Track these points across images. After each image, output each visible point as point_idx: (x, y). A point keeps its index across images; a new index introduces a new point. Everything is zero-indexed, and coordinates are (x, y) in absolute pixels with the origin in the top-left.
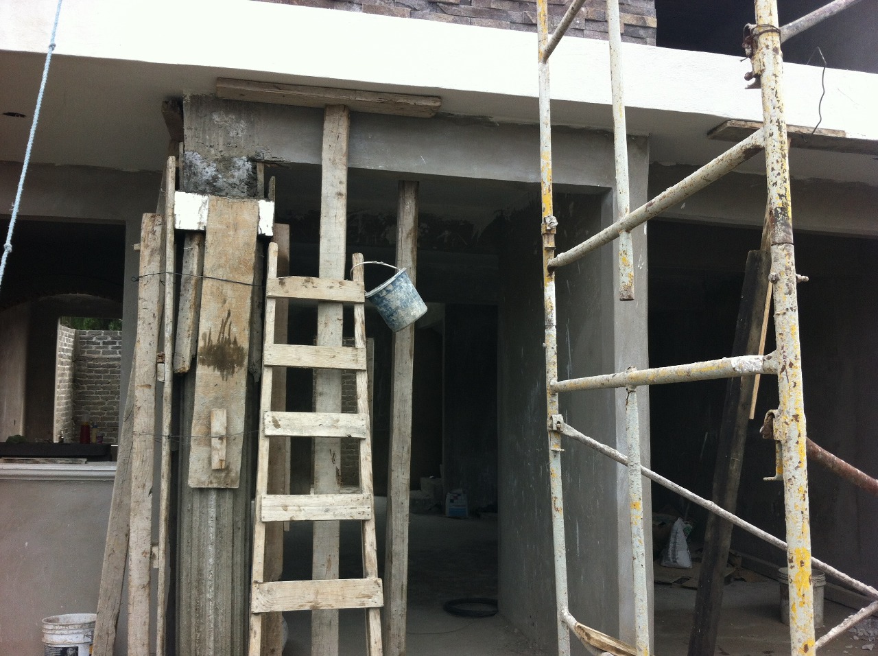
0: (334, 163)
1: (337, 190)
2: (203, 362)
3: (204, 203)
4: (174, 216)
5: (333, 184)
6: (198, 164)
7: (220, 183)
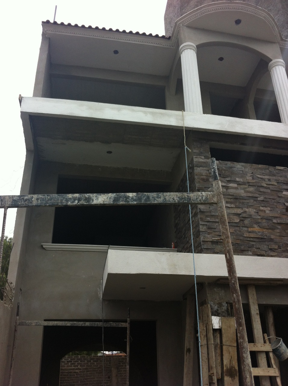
0: (253, 303)
1: (256, 312)
2: (226, 375)
3: (220, 319)
4: (212, 324)
5: (254, 310)
6: (212, 305)
7: (219, 311)
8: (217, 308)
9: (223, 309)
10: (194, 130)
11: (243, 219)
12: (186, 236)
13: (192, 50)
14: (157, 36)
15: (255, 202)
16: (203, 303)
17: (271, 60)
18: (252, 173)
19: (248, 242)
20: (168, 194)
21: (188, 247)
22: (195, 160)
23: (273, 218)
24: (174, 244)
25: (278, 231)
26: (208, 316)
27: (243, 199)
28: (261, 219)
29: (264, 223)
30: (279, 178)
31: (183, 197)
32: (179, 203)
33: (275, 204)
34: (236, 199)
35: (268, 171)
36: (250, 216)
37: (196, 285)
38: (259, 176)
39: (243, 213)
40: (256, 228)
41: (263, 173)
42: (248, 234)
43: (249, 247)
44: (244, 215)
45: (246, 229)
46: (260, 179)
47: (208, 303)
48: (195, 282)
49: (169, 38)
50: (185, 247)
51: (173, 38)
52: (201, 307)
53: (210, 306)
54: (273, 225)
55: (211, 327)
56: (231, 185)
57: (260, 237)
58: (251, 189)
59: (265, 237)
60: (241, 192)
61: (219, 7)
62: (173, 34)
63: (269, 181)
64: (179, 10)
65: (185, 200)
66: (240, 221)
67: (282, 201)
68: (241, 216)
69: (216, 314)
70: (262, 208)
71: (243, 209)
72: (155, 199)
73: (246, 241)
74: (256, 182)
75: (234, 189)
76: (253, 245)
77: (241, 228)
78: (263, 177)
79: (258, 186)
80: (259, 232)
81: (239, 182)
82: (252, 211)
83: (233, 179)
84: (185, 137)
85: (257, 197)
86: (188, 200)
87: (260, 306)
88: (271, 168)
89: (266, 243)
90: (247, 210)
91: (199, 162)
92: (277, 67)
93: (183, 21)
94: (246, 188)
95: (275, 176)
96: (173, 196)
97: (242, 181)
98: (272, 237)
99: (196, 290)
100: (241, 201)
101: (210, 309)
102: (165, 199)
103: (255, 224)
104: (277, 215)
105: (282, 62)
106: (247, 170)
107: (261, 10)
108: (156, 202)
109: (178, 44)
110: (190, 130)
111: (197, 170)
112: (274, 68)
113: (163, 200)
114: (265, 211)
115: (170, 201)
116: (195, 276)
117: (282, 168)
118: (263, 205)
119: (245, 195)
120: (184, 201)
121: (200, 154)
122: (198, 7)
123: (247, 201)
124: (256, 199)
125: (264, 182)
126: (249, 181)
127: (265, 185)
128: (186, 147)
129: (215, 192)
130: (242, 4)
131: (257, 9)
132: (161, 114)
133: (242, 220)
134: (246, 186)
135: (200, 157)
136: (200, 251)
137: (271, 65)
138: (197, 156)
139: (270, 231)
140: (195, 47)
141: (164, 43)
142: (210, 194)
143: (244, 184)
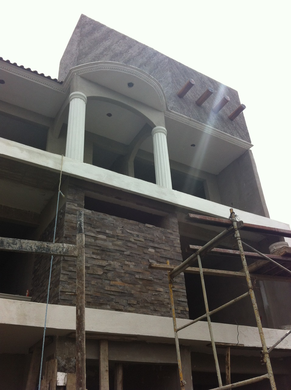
0: (104, 359)
1: (105, 369)
3: (66, 376)
4: (57, 381)
5: (104, 367)
6: (60, 360)
7: (67, 367)
8: (65, 364)
9: (71, 365)
10: (71, 176)
11: (106, 271)
12: (44, 285)
13: (82, 101)
14: (49, 78)
15: (121, 256)
16: (50, 358)
17: (155, 126)
18: (123, 227)
19: (108, 295)
20: (26, 241)
21: (44, 296)
22: (67, 206)
23: (136, 273)
24: (29, 291)
25: (139, 286)
26: (53, 372)
27: (110, 252)
28: (125, 273)
29: (127, 277)
30: (147, 235)
31: (43, 246)
32: (36, 252)
33: (140, 260)
34: (103, 250)
35: (137, 227)
36: (114, 269)
37: (44, 338)
38: (128, 231)
39: (107, 265)
40: (118, 282)
41: (133, 229)
42: (109, 287)
43: (108, 301)
44: (108, 268)
45: (107, 282)
46: (129, 234)
47: (56, 358)
48: (44, 336)
49: (61, 83)
50: (41, 296)
51: (66, 84)
52: (47, 362)
53: (58, 361)
54: (135, 280)
55: (55, 384)
56: (100, 236)
57: (121, 291)
58: (120, 243)
59: (126, 292)
60: (109, 245)
61: (115, 67)
62: (66, 80)
63: (137, 237)
64: (76, 60)
65: (44, 250)
66: (103, 274)
67: (147, 257)
68: (105, 268)
69: (62, 369)
70: (127, 263)
71: (109, 261)
72: (9, 245)
73: (107, 295)
74: (125, 236)
75: (103, 241)
76: (113, 299)
77: (104, 280)
78: (133, 232)
79: (126, 240)
80: (121, 286)
81: (108, 234)
82: (116, 264)
83: (102, 231)
84: (60, 182)
85: (124, 251)
86: (47, 250)
87: (110, 362)
88: (141, 225)
89: (126, 297)
90: (112, 263)
91: (72, 209)
92: (159, 134)
93: (78, 71)
94: (114, 241)
95: (143, 233)
96: (31, 245)
97: (112, 234)
98: (133, 292)
99: (44, 344)
100: (108, 253)
101: (57, 364)
102: (21, 246)
103: (118, 277)
104: (140, 271)
105: (165, 130)
106: (118, 223)
107: (153, 80)
108: (10, 248)
109: (69, 91)
110: (67, 176)
111: (68, 217)
112: (156, 134)
113: (19, 247)
114: (129, 266)
115: (27, 249)
116: (45, 328)
117: (151, 226)
118: (128, 259)
119: (113, 248)
120: (42, 251)
121: (74, 201)
122: (95, 61)
123: (113, 254)
124: (122, 253)
125: (132, 237)
126: (119, 235)
127: (133, 241)
128: (60, 191)
129: (77, 245)
130: (137, 69)
131: (150, 78)
132: (40, 154)
133: (106, 273)
134: (114, 239)
135: (73, 204)
136: (56, 302)
137: (155, 130)
138: (70, 203)
139: (131, 286)
140: (86, 98)
141: (55, 87)
142: (71, 247)
143: (113, 236)
